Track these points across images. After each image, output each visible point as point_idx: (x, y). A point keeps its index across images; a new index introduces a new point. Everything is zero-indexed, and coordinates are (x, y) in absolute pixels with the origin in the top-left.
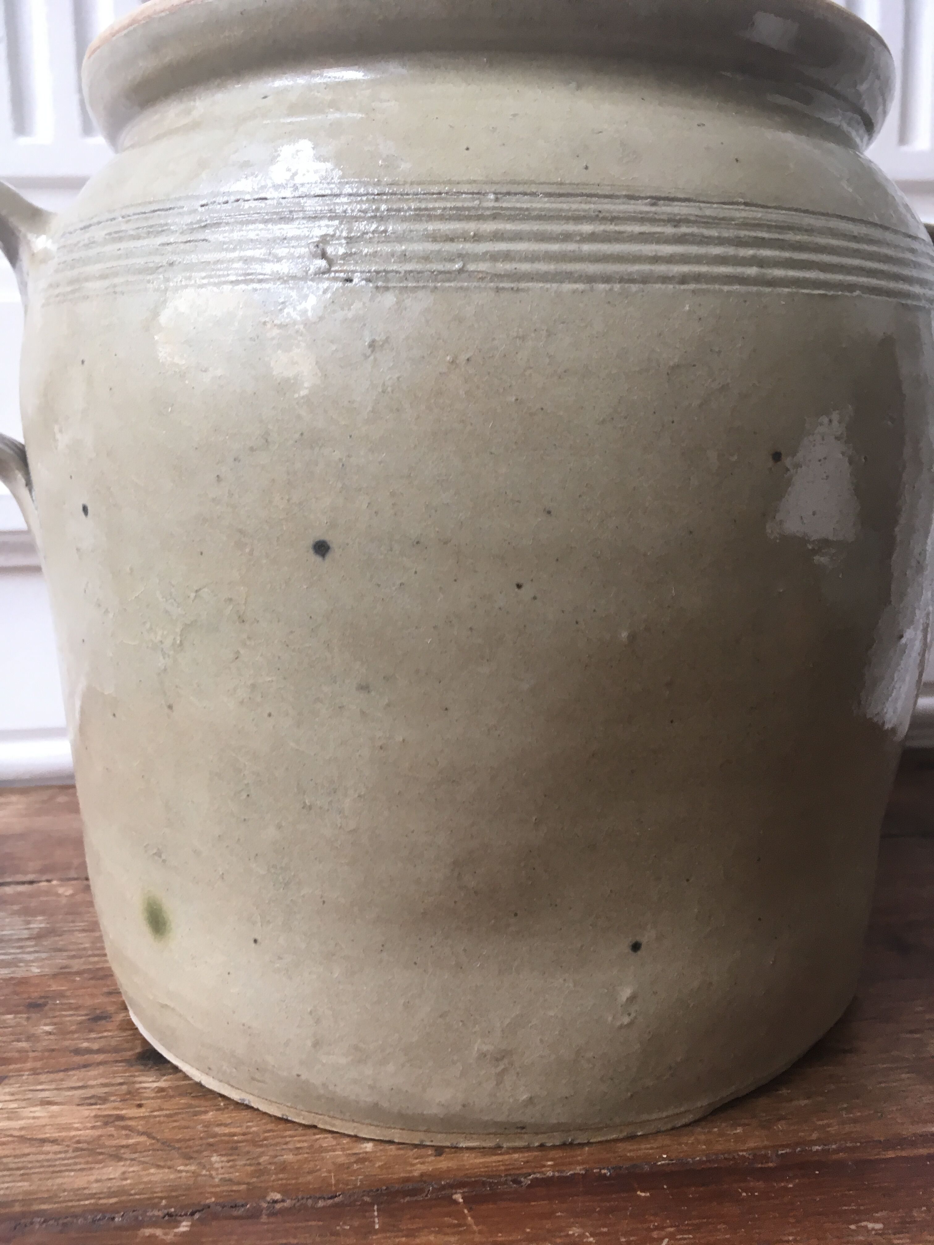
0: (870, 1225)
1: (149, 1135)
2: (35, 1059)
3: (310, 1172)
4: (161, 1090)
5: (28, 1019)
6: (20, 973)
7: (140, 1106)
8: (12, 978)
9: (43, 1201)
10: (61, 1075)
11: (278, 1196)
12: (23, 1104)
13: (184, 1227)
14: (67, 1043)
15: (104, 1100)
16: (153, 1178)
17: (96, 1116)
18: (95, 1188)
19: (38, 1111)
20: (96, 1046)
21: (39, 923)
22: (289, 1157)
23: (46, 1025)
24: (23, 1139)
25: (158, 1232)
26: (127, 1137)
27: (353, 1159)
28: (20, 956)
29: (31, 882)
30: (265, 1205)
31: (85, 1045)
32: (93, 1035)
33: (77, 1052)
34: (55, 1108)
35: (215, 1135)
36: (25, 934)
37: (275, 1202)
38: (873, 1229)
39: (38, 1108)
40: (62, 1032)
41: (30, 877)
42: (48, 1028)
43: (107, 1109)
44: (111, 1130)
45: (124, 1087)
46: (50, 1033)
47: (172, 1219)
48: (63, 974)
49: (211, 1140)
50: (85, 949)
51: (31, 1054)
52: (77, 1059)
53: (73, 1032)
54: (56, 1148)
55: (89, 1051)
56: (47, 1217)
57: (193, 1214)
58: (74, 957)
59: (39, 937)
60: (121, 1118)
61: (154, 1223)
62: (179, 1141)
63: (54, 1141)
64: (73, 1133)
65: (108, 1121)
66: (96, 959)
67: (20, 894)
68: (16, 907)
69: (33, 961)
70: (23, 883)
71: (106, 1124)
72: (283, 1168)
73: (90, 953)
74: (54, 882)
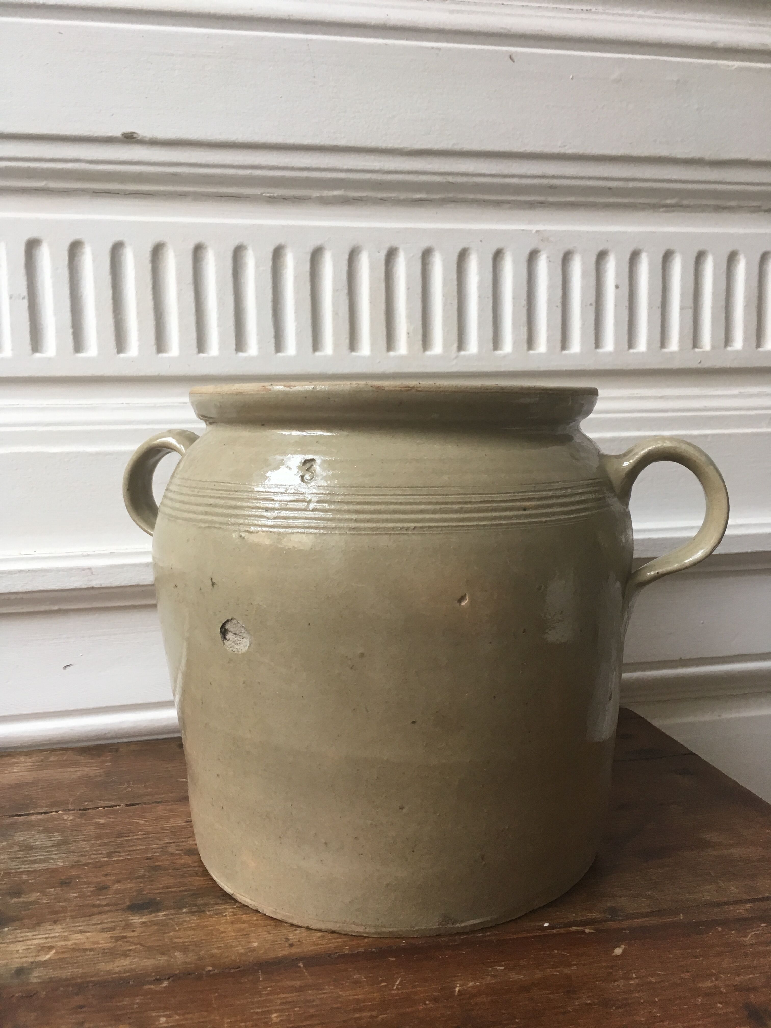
0: (499, 968)
1: (141, 945)
2: (71, 911)
3: (226, 958)
4: (144, 923)
5: (62, 890)
6: (52, 866)
7: (133, 931)
8: (48, 869)
9: (92, 977)
10: (88, 918)
11: (210, 968)
12: (71, 933)
13: (165, 984)
14: (88, 902)
15: (113, 929)
16: (146, 964)
17: (111, 937)
18: (117, 969)
19: (79, 936)
20: (104, 903)
21: (57, 837)
22: (215, 951)
23: (73, 893)
24: (74, 950)
25: (153, 987)
26: (130, 946)
27: (248, 950)
28: (49, 856)
29: (46, 813)
30: (204, 973)
31: (98, 902)
32: (101, 897)
33: (94, 906)
34: (88, 934)
35: (176, 943)
36: (50, 843)
37: (210, 971)
38: (500, 969)
39: (79, 935)
40: (82, 896)
41: (44, 810)
42: (75, 895)
43: (116, 933)
44: (119, 943)
45: (123, 923)
46: (76, 897)
47: (158, 981)
48: (77, 865)
49: (173, 945)
50: (87, 851)
51: (69, 909)
52: (95, 910)
53: (90, 896)
54: (92, 953)
55: (99, 906)
56: (95, 984)
57: (169, 978)
58: (82, 856)
59: (58, 845)
60: (125, 937)
61: (150, 983)
62: (157, 946)
63: (91, 950)
64: (100, 946)
65: (117, 939)
66: (95, 856)
67: (41, 820)
68: (40, 828)
69: (57, 859)
70: (41, 813)
71: (117, 941)
72: (212, 956)
73: (91, 853)
74: (60, 812)
